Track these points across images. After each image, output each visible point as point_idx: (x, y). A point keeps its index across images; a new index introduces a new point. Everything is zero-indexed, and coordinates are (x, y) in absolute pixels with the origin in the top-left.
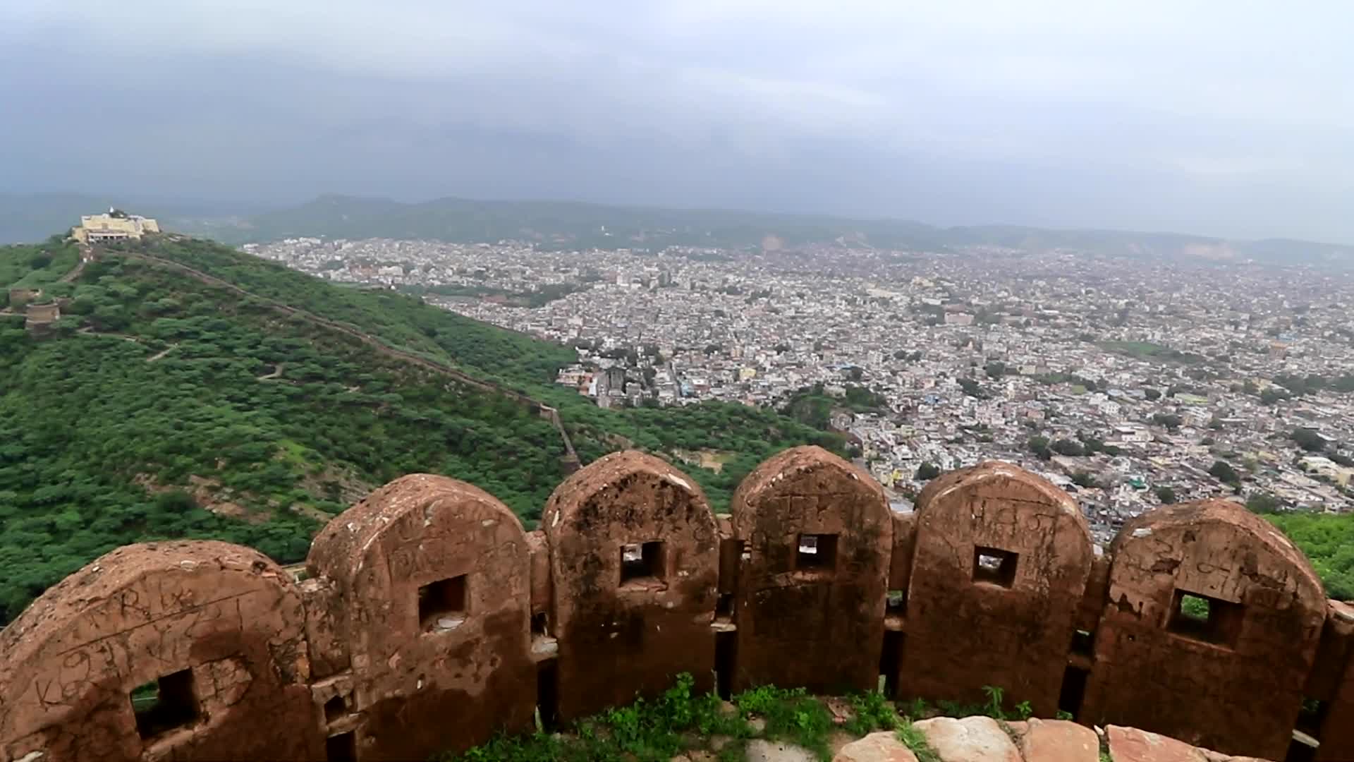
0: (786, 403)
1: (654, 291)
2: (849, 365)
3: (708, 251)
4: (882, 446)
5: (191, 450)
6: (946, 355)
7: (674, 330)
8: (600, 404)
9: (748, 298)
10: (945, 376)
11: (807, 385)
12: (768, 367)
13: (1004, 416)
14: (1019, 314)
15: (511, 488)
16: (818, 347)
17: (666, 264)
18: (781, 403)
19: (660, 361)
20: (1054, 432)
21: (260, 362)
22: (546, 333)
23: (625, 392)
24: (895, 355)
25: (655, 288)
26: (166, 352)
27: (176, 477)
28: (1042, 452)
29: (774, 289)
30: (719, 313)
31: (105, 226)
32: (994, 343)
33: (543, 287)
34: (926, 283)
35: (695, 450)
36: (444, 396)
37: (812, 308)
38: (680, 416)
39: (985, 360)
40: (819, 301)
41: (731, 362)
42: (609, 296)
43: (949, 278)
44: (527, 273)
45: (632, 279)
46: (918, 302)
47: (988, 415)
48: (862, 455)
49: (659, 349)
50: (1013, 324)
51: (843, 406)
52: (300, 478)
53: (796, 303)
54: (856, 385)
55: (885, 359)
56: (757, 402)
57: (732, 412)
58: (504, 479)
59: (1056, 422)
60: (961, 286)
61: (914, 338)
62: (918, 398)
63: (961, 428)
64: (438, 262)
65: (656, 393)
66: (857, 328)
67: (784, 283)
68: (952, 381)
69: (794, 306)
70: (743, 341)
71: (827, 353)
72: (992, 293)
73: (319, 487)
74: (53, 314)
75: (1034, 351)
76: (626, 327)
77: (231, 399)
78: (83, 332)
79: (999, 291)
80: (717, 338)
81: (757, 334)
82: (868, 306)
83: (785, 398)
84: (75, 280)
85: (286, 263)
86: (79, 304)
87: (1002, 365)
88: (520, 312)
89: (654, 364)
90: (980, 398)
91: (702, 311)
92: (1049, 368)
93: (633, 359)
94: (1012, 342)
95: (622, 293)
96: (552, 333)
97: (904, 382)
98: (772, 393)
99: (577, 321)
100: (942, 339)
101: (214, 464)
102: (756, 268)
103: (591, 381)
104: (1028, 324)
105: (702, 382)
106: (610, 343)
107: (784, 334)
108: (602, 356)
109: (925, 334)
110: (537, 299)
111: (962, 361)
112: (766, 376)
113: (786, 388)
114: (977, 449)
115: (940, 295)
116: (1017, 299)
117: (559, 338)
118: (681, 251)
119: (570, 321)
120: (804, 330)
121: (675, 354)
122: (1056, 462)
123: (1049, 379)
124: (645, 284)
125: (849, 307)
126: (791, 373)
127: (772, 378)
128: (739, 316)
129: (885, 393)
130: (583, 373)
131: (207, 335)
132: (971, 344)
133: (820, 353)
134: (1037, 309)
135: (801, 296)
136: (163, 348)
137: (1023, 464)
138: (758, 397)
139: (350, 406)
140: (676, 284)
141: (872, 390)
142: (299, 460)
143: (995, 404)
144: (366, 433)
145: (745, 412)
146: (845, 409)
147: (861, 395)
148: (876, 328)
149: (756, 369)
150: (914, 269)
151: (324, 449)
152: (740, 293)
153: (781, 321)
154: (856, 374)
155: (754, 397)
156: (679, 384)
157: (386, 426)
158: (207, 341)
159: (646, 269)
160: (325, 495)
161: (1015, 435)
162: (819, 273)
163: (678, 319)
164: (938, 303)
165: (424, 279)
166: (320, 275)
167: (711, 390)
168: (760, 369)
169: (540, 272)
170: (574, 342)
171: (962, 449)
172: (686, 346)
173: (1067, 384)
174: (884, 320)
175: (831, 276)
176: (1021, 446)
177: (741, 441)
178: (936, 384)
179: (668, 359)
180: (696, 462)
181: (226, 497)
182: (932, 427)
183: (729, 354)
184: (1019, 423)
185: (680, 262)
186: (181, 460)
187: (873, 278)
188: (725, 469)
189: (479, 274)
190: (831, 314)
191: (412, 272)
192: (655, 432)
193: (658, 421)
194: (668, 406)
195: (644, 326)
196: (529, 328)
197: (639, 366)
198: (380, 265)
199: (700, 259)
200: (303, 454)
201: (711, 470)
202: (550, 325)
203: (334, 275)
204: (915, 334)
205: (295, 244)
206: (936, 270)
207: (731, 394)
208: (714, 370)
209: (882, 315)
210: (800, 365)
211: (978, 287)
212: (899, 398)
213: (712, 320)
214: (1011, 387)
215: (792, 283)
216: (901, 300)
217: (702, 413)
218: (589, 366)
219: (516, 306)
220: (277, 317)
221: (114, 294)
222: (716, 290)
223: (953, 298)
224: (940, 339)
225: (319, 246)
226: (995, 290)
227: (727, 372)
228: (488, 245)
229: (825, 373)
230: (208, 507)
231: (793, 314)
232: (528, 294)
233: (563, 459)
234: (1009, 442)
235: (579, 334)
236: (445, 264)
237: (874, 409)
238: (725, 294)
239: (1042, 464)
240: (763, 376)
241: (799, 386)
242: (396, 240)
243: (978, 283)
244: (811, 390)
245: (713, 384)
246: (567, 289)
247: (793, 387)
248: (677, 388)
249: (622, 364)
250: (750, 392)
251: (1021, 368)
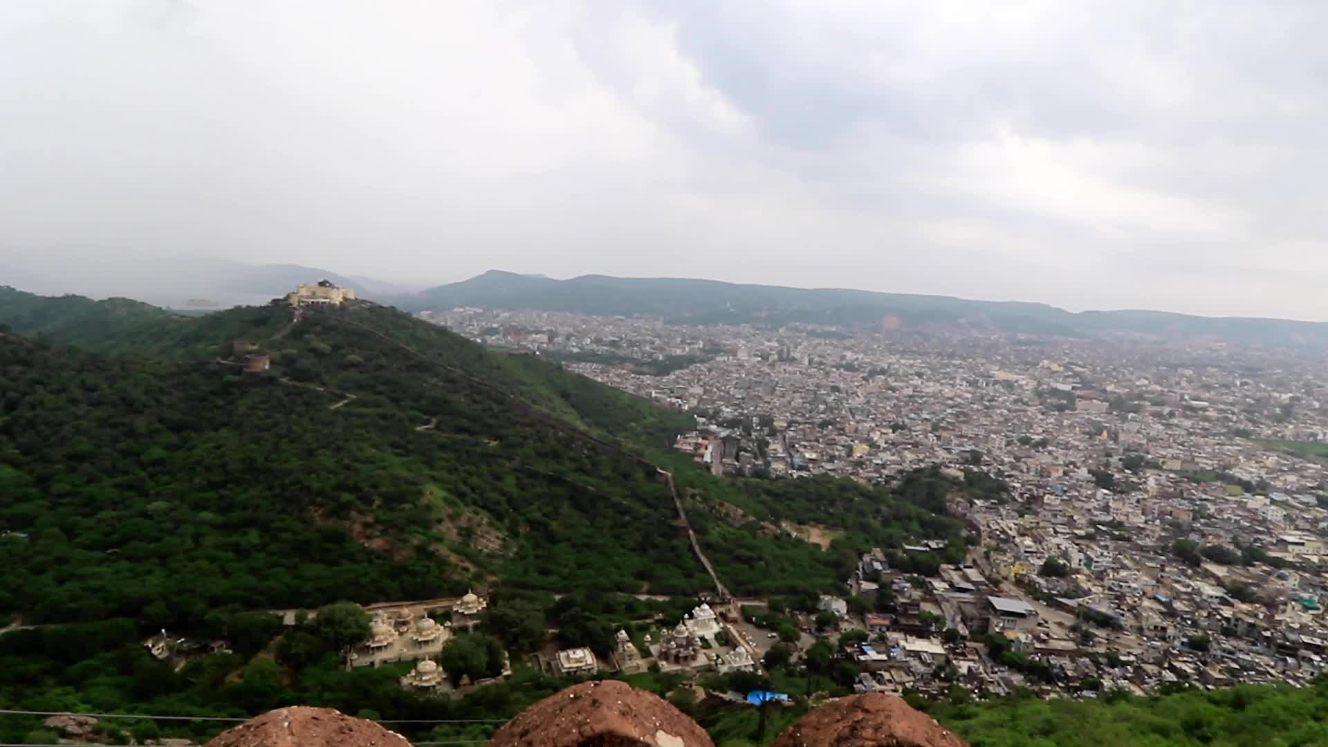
0: (899, 483)
1: (772, 365)
2: (968, 449)
3: (827, 329)
4: (1002, 536)
5: (356, 489)
6: (1076, 443)
7: (790, 403)
8: (713, 471)
9: (865, 375)
10: (1075, 466)
11: (923, 465)
12: (883, 445)
13: (1143, 514)
14: (1162, 404)
15: (623, 546)
16: (935, 428)
17: (785, 340)
18: (895, 482)
19: (773, 433)
20: (1204, 536)
21: (420, 414)
22: (669, 400)
23: (738, 461)
24: (1019, 440)
25: (774, 361)
26: (346, 401)
27: (340, 511)
28: (1189, 557)
29: (892, 367)
30: (835, 389)
31: (314, 293)
32: (1132, 431)
33: (669, 357)
34: (1055, 367)
35: (804, 524)
36: (571, 454)
37: (932, 387)
38: (792, 489)
39: (1121, 451)
40: (938, 381)
41: (844, 437)
42: (730, 368)
43: (1081, 363)
44: (656, 344)
45: (753, 353)
46: (1045, 387)
47: (1126, 511)
48: (979, 544)
49: (773, 421)
50: (1154, 415)
51: (960, 490)
52: (440, 521)
53: (914, 382)
54: (975, 469)
55: (1008, 444)
56: (869, 480)
57: (843, 488)
58: (618, 537)
59: (1206, 525)
60: (1094, 371)
61: (1041, 424)
62: (1044, 487)
63: (1093, 524)
64: (579, 332)
65: (768, 464)
66: (978, 410)
67: (903, 361)
68: (1083, 473)
69: (912, 385)
70: (858, 418)
71: (945, 434)
72: (1130, 380)
73: (455, 531)
74: (265, 364)
75: (1180, 444)
76: (743, 398)
77: (393, 445)
78: (284, 380)
79: (1139, 378)
80: (832, 412)
81: (873, 411)
82: (991, 388)
83: (899, 476)
84: (285, 337)
85: (451, 328)
86: (285, 357)
87: (1142, 458)
88: (647, 379)
89: (768, 435)
90: (1115, 492)
91: (818, 386)
92: (1197, 463)
93: (748, 430)
94: (1153, 433)
95: (742, 366)
96: (674, 400)
97: (1028, 469)
98: (885, 472)
99: (698, 390)
100: (1071, 426)
101: (370, 502)
102: (875, 346)
103: (706, 448)
104: (1172, 414)
105: (814, 456)
106: (727, 412)
107: (901, 412)
108: (719, 425)
109: (1052, 420)
110: (661, 369)
111: (1095, 451)
112: (880, 454)
113: (900, 467)
114: (1111, 548)
115: (1070, 380)
116: (1159, 388)
117: (680, 405)
118: (801, 328)
119: (691, 390)
120: (921, 410)
121: (789, 426)
122: (1207, 570)
123: (1199, 476)
124: (765, 357)
125: (970, 389)
126: (907, 452)
127: (886, 456)
128: (855, 393)
129: (1007, 479)
130: (700, 440)
131: (381, 388)
132: (1105, 434)
133: (937, 434)
134: (1182, 399)
135: (920, 375)
136: (342, 397)
137: (1167, 569)
138: (870, 475)
139: (489, 457)
140: (794, 359)
141: (992, 475)
142: (441, 504)
143: (1133, 500)
144: (499, 484)
145: (856, 488)
146: (961, 494)
147: (980, 479)
148: (999, 411)
149: (870, 446)
150: (1042, 352)
151: (462, 496)
152: (857, 370)
153: (897, 398)
154: (976, 458)
155: (866, 475)
156: (791, 456)
157: (518, 479)
158: (380, 393)
159: (767, 343)
160: (458, 539)
161: (1157, 535)
162: (939, 354)
163: (794, 392)
164: (1067, 388)
165: (565, 347)
166: (479, 340)
167: (823, 464)
168: (873, 445)
169: (668, 343)
170: (693, 410)
171: (1093, 546)
172: (799, 419)
173: (1219, 483)
174: (1008, 404)
175: (952, 356)
176: (1164, 548)
177: (851, 518)
178: (1065, 473)
179: (781, 431)
180: (804, 536)
181: (377, 533)
182: (1060, 519)
183: (843, 429)
184: (1161, 522)
185: (799, 338)
186: (346, 497)
187: (997, 361)
188: (834, 545)
189: (613, 343)
190: (951, 395)
191: (556, 339)
192: (764, 503)
193: (769, 492)
194: (778, 477)
195: (760, 398)
196: (653, 395)
197: (753, 437)
198: (530, 333)
199: (819, 336)
200: (445, 499)
201: (818, 546)
202: (672, 392)
203: (491, 340)
204: (1042, 420)
205: (461, 312)
206: (1065, 354)
207: (842, 470)
208: (828, 444)
209: (1007, 398)
210: (916, 445)
211: (1114, 373)
212: (1022, 486)
213: (828, 395)
214: (1152, 482)
215: (912, 362)
216: (1027, 384)
217: (812, 488)
218: (705, 434)
219: (644, 374)
220: (437, 376)
221: (314, 351)
222: (834, 367)
223: (1085, 384)
224: (1070, 426)
225: (482, 315)
226: (1133, 378)
227: (840, 448)
228: (622, 317)
229: (942, 454)
230: (361, 541)
231: (911, 393)
232: (655, 363)
233: (675, 523)
234: (1149, 542)
235: (699, 403)
236: (585, 334)
237: (995, 495)
238: (842, 370)
239: (1190, 572)
240: (876, 452)
241: (914, 467)
242: (545, 311)
243: (1114, 369)
244: (927, 472)
245: (825, 458)
246: (691, 360)
247: (907, 466)
248: (789, 460)
249: (737, 432)
250: (862, 468)
251: (1164, 463)
